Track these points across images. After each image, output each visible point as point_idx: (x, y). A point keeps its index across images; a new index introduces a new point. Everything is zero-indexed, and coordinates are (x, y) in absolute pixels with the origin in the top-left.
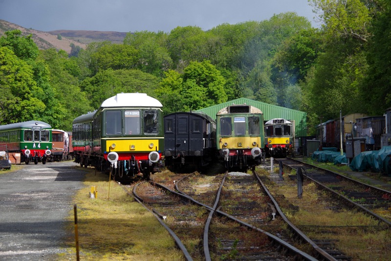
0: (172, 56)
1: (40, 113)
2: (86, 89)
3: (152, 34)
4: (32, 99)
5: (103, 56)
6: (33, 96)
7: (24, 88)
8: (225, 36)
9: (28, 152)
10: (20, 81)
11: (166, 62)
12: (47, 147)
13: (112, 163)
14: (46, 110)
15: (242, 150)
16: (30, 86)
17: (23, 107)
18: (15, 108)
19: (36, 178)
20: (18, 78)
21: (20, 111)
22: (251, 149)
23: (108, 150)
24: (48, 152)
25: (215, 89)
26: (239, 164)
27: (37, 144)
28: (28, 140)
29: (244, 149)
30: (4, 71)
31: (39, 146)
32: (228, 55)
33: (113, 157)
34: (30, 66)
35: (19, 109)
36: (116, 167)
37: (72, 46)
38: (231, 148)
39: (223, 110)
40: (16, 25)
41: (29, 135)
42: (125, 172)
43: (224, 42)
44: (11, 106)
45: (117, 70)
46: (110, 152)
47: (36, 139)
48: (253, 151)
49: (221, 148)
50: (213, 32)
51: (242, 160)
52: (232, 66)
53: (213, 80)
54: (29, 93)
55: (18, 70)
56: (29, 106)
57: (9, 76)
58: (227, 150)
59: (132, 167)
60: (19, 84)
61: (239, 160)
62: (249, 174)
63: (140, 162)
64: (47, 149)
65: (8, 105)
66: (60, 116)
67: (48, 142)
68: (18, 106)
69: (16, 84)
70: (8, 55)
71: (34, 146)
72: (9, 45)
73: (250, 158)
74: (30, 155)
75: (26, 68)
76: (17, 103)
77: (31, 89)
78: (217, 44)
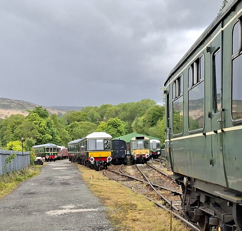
0: (101, 116)
1: (50, 140)
2: (67, 130)
3: (93, 107)
4: (47, 134)
5: (73, 116)
6: (47, 133)
7: (43, 130)
8: (122, 108)
9: (48, 157)
10: (41, 127)
11: (98, 118)
12: (56, 154)
13: (91, 162)
14: (52, 139)
15: (141, 155)
16: (45, 129)
17: (43, 138)
18: (40, 138)
19: (57, 169)
20: (41, 126)
21: (41, 140)
22: (145, 155)
23: (89, 157)
24: (56, 157)
25: (120, 129)
26: (140, 161)
27: (51, 153)
28: (47, 152)
29: (143, 155)
30: (35, 123)
31: (52, 154)
32: (124, 115)
33: (92, 160)
34: (46, 121)
35: (41, 138)
36: (93, 164)
37: (59, 112)
38: (137, 154)
39: (133, 138)
40: (35, 104)
41: (48, 150)
42: (97, 166)
43: (122, 110)
44: (38, 138)
45: (80, 122)
46: (90, 157)
47: (51, 151)
48: (146, 155)
49: (133, 154)
50: (118, 106)
51: (142, 159)
52: (126, 120)
53: (119, 125)
54: (45, 132)
55: (40, 123)
56: (45, 137)
57: (37, 125)
58: (136, 155)
59: (100, 163)
60: (41, 128)
61: (140, 159)
62: (145, 165)
63: (103, 161)
64: (55, 155)
65: (37, 137)
66: (58, 141)
67: (56, 152)
68: (41, 137)
69: (40, 128)
70: (36, 116)
71: (50, 154)
72: (37, 112)
73: (145, 158)
74: (49, 158)
75: (44, 122)
76: (40, 136)
77: (46, 130)
78: (119, 111)
